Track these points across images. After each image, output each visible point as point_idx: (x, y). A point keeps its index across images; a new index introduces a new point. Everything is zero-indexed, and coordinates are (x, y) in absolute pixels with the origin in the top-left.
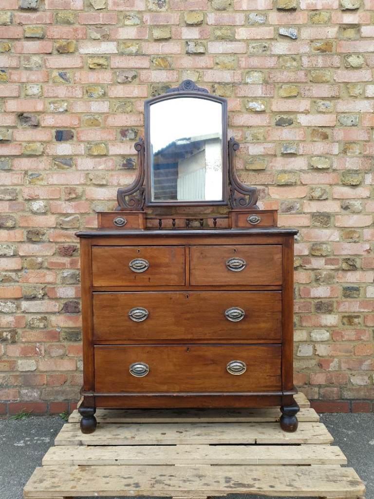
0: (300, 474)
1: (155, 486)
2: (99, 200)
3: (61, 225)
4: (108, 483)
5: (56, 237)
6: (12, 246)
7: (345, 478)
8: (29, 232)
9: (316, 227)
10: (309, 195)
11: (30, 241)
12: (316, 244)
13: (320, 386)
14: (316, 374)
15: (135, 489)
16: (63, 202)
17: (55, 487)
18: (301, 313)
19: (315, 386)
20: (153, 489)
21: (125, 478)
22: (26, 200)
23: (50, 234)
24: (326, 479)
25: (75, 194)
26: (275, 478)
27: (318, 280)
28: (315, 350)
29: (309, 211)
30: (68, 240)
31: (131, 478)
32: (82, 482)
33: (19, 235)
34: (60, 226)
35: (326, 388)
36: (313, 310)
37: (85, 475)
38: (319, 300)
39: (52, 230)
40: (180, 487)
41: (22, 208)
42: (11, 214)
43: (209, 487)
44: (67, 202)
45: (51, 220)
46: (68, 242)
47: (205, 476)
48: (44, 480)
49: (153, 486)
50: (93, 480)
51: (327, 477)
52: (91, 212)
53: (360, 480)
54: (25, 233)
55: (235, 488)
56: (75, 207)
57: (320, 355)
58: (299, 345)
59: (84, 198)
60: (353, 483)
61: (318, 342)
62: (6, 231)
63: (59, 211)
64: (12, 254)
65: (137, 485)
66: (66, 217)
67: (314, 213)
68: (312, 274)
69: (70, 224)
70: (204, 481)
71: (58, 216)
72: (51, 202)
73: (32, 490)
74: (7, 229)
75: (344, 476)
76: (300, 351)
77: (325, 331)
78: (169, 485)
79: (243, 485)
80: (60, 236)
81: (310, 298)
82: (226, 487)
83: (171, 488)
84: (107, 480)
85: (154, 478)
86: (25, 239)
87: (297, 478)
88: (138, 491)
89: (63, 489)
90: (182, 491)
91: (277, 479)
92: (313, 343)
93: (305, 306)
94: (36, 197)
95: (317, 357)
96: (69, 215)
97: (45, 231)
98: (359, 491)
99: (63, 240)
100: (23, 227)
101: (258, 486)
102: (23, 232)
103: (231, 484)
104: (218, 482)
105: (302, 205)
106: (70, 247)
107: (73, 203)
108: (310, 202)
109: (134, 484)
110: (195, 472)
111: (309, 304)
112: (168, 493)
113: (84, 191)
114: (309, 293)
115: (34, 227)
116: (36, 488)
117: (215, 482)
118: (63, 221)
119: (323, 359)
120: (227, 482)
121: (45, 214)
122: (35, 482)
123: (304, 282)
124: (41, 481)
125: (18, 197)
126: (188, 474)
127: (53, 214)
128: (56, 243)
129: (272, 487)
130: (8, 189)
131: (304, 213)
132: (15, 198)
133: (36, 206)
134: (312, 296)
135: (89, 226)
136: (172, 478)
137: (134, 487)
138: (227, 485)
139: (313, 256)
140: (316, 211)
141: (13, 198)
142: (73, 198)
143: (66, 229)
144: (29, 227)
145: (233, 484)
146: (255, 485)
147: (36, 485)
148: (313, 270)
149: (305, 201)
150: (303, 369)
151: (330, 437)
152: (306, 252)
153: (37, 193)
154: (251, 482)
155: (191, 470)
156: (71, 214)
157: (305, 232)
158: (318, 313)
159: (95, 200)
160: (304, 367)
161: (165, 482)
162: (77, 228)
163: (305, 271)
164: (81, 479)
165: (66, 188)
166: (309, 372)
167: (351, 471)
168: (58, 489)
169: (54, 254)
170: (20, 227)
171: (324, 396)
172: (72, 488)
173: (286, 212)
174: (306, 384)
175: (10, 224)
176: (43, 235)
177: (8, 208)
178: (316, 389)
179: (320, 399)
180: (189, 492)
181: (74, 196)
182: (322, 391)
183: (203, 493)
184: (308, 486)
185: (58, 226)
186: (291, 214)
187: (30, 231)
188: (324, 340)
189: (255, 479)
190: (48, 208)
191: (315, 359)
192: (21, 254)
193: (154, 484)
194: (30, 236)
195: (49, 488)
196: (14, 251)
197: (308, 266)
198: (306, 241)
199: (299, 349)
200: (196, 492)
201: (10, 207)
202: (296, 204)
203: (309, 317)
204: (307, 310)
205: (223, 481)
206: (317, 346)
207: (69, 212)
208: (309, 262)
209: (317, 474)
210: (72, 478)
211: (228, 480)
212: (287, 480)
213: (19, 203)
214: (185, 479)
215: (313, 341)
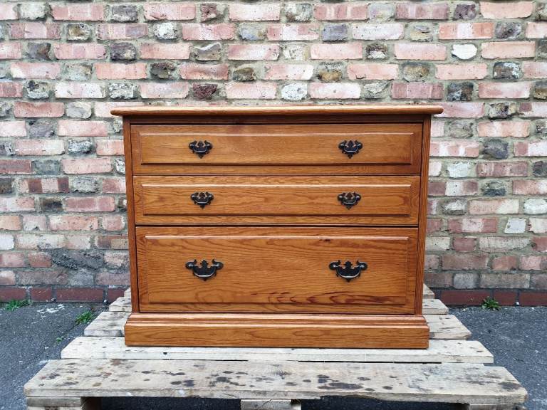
0: (427, 373)
1: (216, 384)
2: (246, 21)
3: (196, 56)
4: (148, 380)
5: (190, 73)
6: (132, 85)
7: (494, 379)
8: (153, 66)
9: (543, 59)
10: (535, 14)
11: (156, 78)
12: (541, 83)
13: (532, 272)
14: (528, 256)
15: (185, 388)
16: (199, 25)
17: (71, 384)
18: (513, 177)
19: (526, 272)
20: (214, 388)
21: (174, 375)
22: (149, 22)
23: (183, 70)
24: (465, 380)
25: (215, 13)
26: (392, 377)
27: (539, 132)
28: (529, 225)
29: (534, 37)
30: (206, 77)
31: (183, 374)
32: (111, 377)
33: (141, 70)
34: (194, 58)
35: (541, 275)
36: (530, 173)
37: (119, 370)
38: (539, 160)
39: (185, 63)
40: (251, 386)
41: (143, 33)
42: (130, 42)
43: (294, 387)
44: (204, 25)
45: (182, 50)
46: (205, 80)
47: (289, 374)
48: (58, 375)
49: (212, 384)
50: (128, 375)
51: (468, 377)
52: (236, 38)
53: (517, 382)
54: (149, 68)
55: (334, 388)
56: (215, 31)
57: (536, 232)
58: (508, 219)
59: (226, 19)
60: (508, 386)
61: (533, 215)
62: (123, 65)
63: (193, 37)
64: (132, 96)
65: (190, 383)
66: (203, 46)
67: (542, 39)
68: (532, 125)
69: (209, 55)
70: (288, 379)
71: (192, 44)
72: (183, 24)
73: (36, 387)
74: (124, 63)
75: (493, 377)
76: (509, 227)
77: (544, 201)
78: (237, 384)
79: (346, 386)
80: (195, 71)
81: (527, 157)
82: (320, 388)
83: (238, 388)
84: (147, 376)
85: (216, 376)
86: (149, 76)
87: (423, 377)
88: (191, 390)
89: (80, 386)
90: (254, 392)
91: (395, 379)
92: (527, 217)
93: (519, 167)
94: (163, 18)
95: (531, 235)
96: (207, 42)
97: (175, 65)
98: (519, 396)
99: (198, 77)
100: (145, 60)
101: (367, 387)
102: (146, 67)
103: (328, 383)
104: (309, 381)
105: (524, 29)
106: (208, 87)
107: (212, 26)
108: (535, 23)
109: (185, 381)
110: (275, 369)
111: (525, 165)
112: (235, 393)
113: (226, 10)
114: (526, 150)
115: (160, 60)
116: (43, 385)
117: (304, 381)
118: (200, 52)
119: (540, 237)
120: (320, 381)
121: (174, 41)
122: (43, 378)
123: (521, 136)
124: (52, 377)
125: (138, 18)
126: (266, 371)
127: (185, 41)
128: (190, 81)
129: (387, 388)
130: (124, 7)
131: (527, 39)
132: (134, 19)
133: (163, 30)
134: (529, 154)
135: (233, 59)
136: (242, 375)
137: (185, 385)
138: (323, 385)
139: (537, 99)
140: (543, 37)
141: (132, 18)
142: (213, 19)
143: (203, 62)
144: (154, 60)
145: (330, 384)
146: (362, 386)
147: (44, 381)
148: (533, 118)
149: (529, 23)
150: (511, 250)
151: (466, 331)
152: (526, 95)
153: (163, 12)
154: (357, 382)
155: (270, 367)
156: (209, 42)
157: (527, 66)
158: (536, 176)
159: (242, 21)
160: (513, 247)
161: (232, 381)
162: (218, 61)
163: (523, 120)
164: (110, 374)
165: (204, 5)
166: (518, 254)
167: (501, 371)
168: (73, 387)
169: (187, 97)
170: (141, 59)
171: (536, 286)
172: (94, 386)
173: (502, 38)
174: (515, 269)
175: (128, 54)
176: (173, 70)
177: (125, 32)
178: (527, 275)
179: (532, 288)
180: (265, 393)
181: (213, 15)
182: (535, 278)
183: (286, 395)
184: (441, 388)
185: (193, 59)
186: (509, 40)
187: (155, 65)
188: (542, 212)
189: (362, 379)
190: (178, 33)
191: (528, 238)
192: (144, 96)
193: (214, 382)
194: (155, 72)
195: (61, 385)
196: (135, 92)
197: (527, 114)
198: (528, 80)
199: (508, 224)
200: (276, 393)
201: (128, 31)
202: (517, 26)
203: (524, 182)
204: (522, 173)
205: (315, 380)
206: (532, 221)
207: (207, 38)
208: (529, 108)
209: (453, 374)
210: (99, 372)
211: (322, 379)
212: (410, 380)
213: (140, 26)
214: (260, 377)
215: (525, 214)
